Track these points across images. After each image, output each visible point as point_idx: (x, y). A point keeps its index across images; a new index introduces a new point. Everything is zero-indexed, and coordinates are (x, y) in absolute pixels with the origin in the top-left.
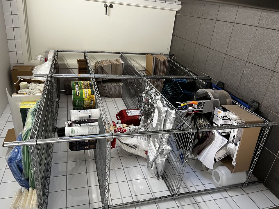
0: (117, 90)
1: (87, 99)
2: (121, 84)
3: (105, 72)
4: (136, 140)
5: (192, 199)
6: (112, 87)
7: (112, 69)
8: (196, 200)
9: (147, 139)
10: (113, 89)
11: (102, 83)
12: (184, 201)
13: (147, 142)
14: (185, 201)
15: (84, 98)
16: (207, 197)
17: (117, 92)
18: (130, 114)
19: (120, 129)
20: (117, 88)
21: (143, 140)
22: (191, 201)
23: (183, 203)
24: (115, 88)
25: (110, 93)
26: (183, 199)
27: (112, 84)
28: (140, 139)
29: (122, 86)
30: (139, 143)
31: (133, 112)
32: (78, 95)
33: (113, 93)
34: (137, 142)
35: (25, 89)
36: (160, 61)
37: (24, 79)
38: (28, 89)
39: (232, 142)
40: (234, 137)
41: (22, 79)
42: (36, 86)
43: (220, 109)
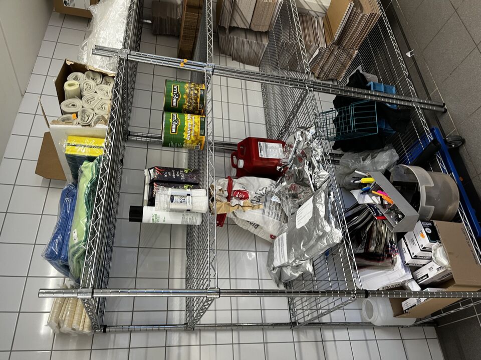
0: (254, 51)
1: (190, 141)
2: (265, 42)
3: (238, 10)
4: (262, 215)
5: (318, 332)
6: (246, 43)
7: (256, 9)
8: (323, 335)
9: (279, 216)
10: (247, 48)
11: (227, 31)
12: (305, 334)
13: (278, 221)
14: (308, 334)
15: (185, 139)
16: (341, 334)
17: (252, 55)
18: (263, 154)
19: (238, 193)
20: (255, 47)
21: (273, 217)
22: (316, 337)
23: (303, 338)
24: (252, 47)
25: (240, 54)
26: (305, 331)
27: (248, 36)
28: (269, 213)
29: (266, 46)
30: (265, 223)
31: (271, 148)
32: (174, 131)
33: (246, 55)
34: (262, 221)
35: (74, 98)
36: (361, 15)
37: (73, 63)
38: (80, 100)
39: (419, 279)
40: (425, 276)
41: (69, 63)
42: (96, 92)
43: (427, 229)
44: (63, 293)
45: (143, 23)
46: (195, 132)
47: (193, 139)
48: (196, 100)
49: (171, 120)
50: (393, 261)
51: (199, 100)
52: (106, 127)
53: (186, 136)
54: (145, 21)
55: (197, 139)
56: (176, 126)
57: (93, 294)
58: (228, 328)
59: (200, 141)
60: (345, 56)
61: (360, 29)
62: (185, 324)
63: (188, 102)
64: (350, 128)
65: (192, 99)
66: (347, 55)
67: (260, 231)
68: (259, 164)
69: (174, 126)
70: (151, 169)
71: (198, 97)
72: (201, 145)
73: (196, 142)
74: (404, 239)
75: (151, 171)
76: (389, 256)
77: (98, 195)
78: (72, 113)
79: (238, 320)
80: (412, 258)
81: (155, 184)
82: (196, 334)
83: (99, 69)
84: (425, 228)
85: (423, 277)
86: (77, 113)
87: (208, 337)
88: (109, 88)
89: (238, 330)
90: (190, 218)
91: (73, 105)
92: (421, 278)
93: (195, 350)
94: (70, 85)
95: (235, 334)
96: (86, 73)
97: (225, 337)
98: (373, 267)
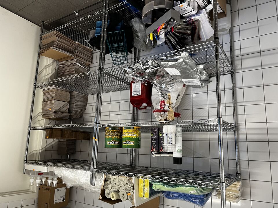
0: (80, 99)
1: (137, 134)
2: (75, 93)
3: (60, 109)
4: (173, 93)
5: (236, 58)
6: (76, 104)
7: (59, 100)
8: (237, 55)
9: (172, 83)
10: (79, 103)
11: (71, 114)
12: (238, 66)
13: (175, 84)
14: (237, 64)
15: (136, 137)
16: (237, 45)
17: (82, 99)
18: (139, 93)
19: (162, 106)
20: (78, 98)
21: (173, 86)
22: (239, 60)
23: (239, 67)
24: (78, 100)
25: (82, 106)
26: (236, 66)
27: (73, 103)
28: (171, 89)
29: (77, 93)
30: (177, 91)
31: (135, 89)
32: (132, 143)
33: (82, 103)
34: (176, 92)
35: (119, 195)
36: (57, 42)
37: (101, 196)
38: (120, 192)
39: (205, 5)
40: (203, 2)
41: (101, 198)
42: (115, 184)
43: (178, 4)
44: (223, 197)
45: (69, 159)
46: (132, 132)
47: (135, 133)
48: (114, 132)
49: (127, 145)
50: (196, 21)
51: (114, 130)
52: (134, 178)
53: (135, 137)
54: (68, 157)
55: (136, 131)
56: (129, 142)
57: (223, 183)
58: (235, 108)
59: (137, 129)
60: (79, 48)
61: (65, 42)
62: (234, 131)
63: (116, 136)
64: (122, 46)
65: (114, 134)
66: (79, 47)
67: (181, 93)
68: (144, 95)
69: (130, 143)
70: (152, 153)
71: (113, 131)
72: (138, 128)
73: (137, 131)
74: (183, 15)
75: (153, 153)
76: (193, 23)
77: (171, 181)
78: (127, 196)
79: (231, 103)
80: (194, 10)
81: (160, 151)
82: (239, 125)
83: (102, 183)
84: (177, 5)
85: (204, 3)
86: (127, 193)
87: (241, 119)
88: (112, 177)
89: (236, 103)
90: (179, 133)
91: (123, 195)
92: (204, 4)
93: (248, 126)
94: (113, 197)
95: (238, 104)
96: (105, 189)
97: (240, 110)
98: (199, 31)
